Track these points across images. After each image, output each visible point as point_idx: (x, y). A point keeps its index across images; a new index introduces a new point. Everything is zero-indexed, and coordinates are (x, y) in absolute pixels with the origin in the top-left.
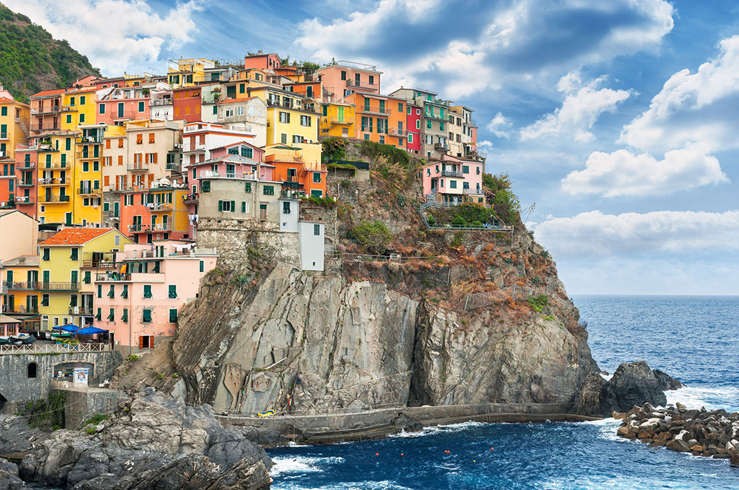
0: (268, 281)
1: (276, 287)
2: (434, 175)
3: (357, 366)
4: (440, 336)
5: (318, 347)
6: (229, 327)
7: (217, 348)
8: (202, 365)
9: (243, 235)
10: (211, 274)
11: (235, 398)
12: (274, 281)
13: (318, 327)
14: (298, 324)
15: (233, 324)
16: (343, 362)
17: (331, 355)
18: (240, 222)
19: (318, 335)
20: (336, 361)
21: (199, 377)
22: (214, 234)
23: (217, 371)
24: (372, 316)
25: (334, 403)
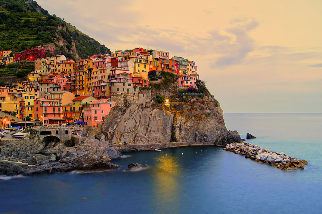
0: (129, 109)
1: (131, 111)
2: (181, 80)
3: (155, 132)
4: (180, 124)
5: (143, 126)
6: (117, 121)
7: (114, 127)
8: (109, 131)
9: (122, 97)
10: (113, 107)
11: (119, 140)
12: (131, 109)
13: (143, 121)
14: (138, 120)
15: (118, 120)
16: (150, 131)
17: (147, 129)
18: (122, 93)
19: (143, 123)
20: (149, 130)
21: (109, 134)
22: (115, 97)
23: (114, 133)
24: (160, 119)
25: (146, 141)
